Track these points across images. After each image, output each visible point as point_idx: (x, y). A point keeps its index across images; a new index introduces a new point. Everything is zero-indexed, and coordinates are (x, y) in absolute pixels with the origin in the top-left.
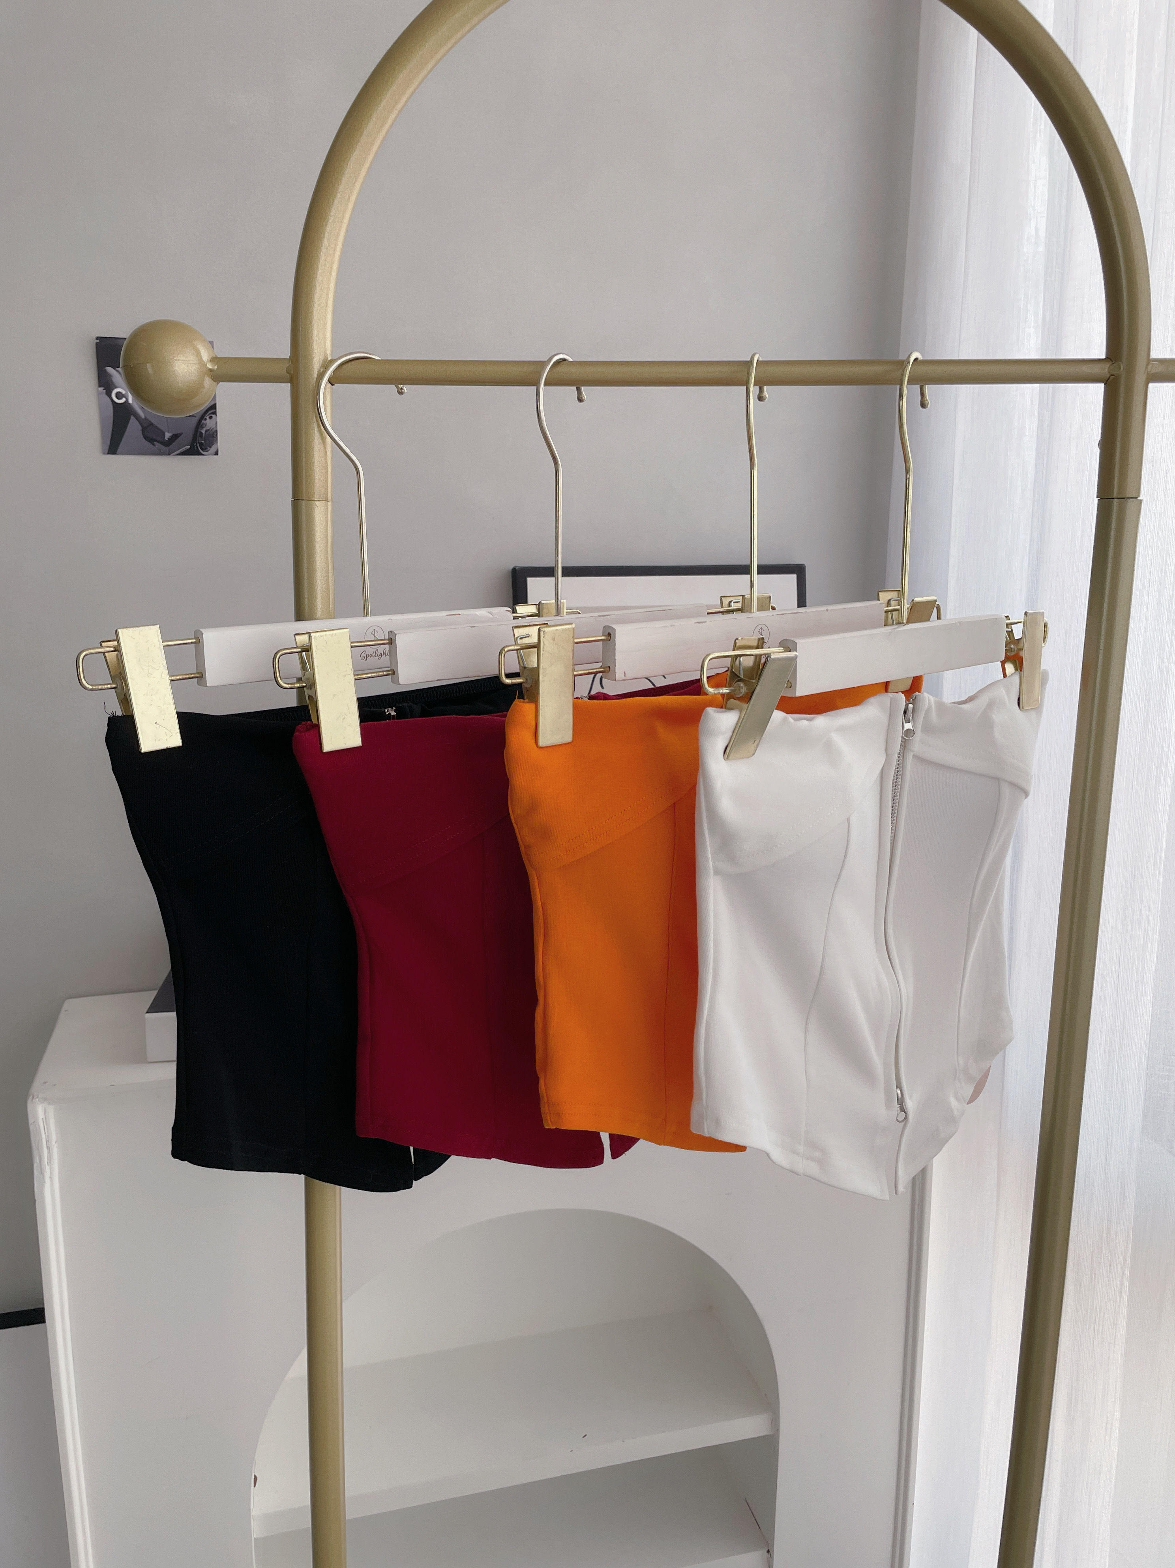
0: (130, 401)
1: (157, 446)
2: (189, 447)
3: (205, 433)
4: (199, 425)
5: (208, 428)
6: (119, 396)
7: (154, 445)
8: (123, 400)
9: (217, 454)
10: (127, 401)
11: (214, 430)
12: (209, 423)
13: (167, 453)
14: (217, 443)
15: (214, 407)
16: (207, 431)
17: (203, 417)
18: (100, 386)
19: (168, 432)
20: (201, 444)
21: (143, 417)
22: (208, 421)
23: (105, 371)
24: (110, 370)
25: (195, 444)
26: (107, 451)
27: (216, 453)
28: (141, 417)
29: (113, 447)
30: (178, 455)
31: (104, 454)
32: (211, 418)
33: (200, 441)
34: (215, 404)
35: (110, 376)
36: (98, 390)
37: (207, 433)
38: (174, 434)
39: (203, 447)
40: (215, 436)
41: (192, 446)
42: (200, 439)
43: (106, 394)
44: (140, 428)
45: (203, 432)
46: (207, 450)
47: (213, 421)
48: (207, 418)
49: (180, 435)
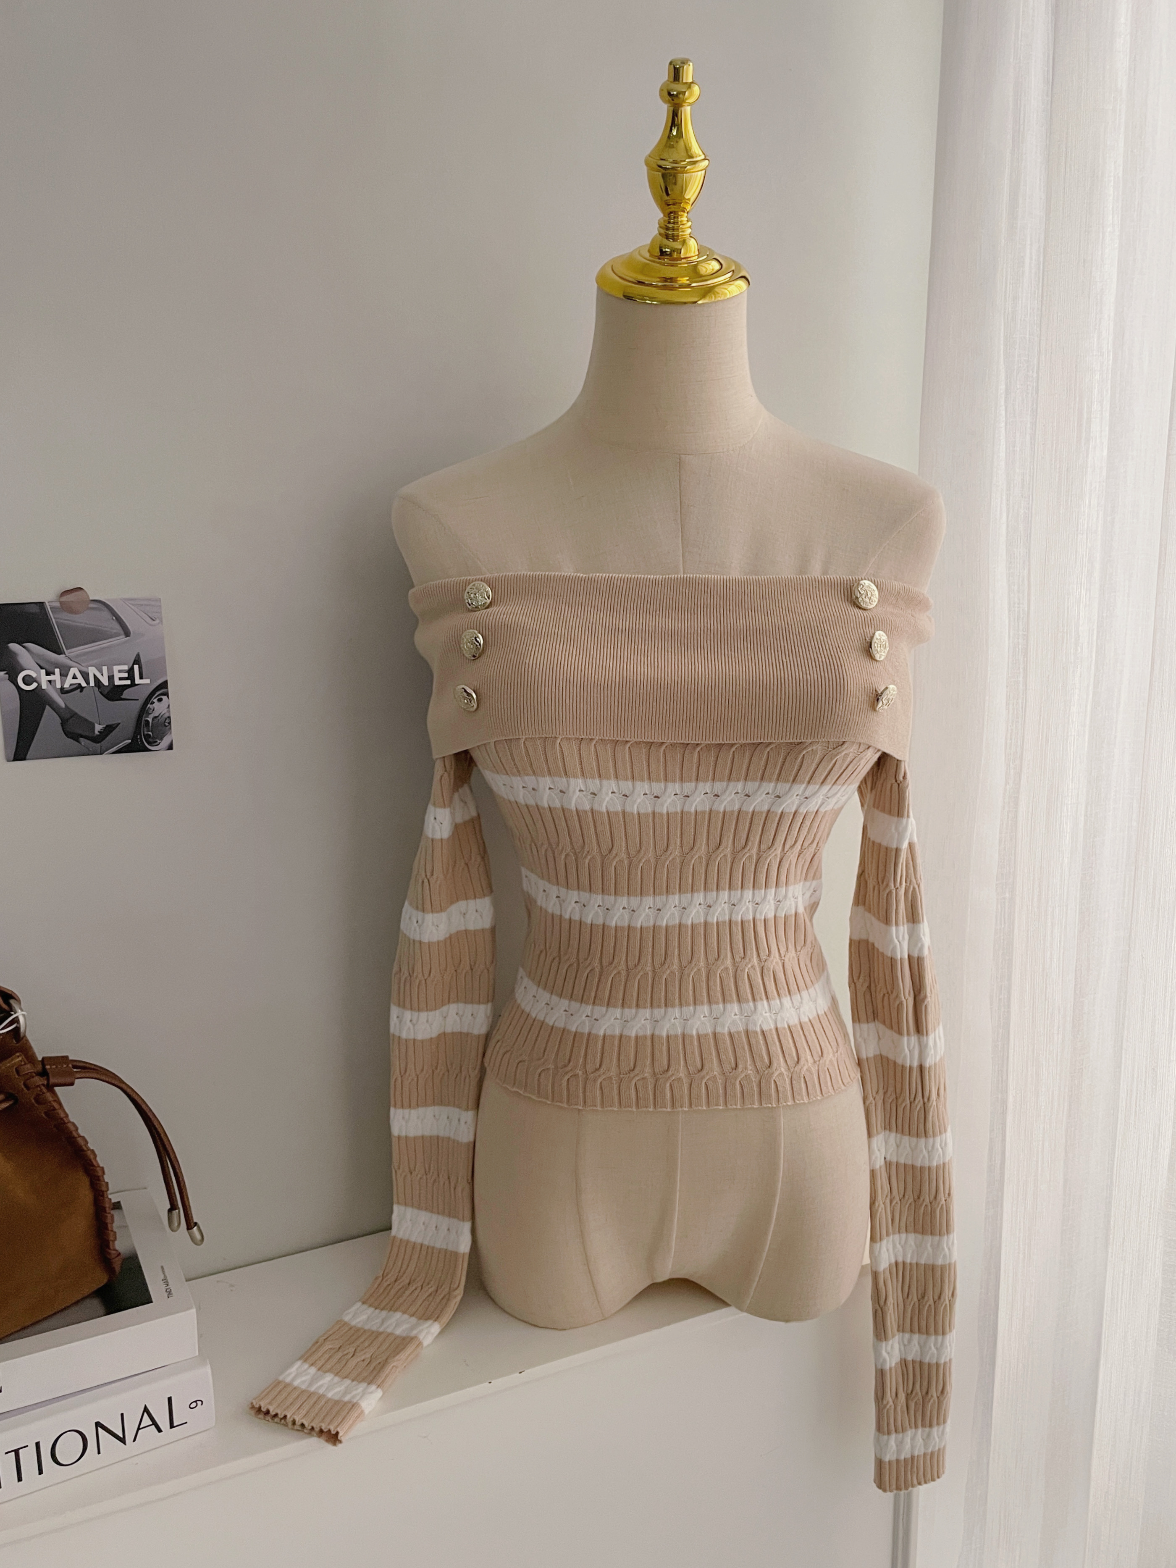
0: (44, 686)
1: (83, 744)
2: (130, 741)
3: (153, 719)
4: (144, 710)
5: (157, 715)
6: (28, 680)
7: (79, 743)
8: (35, 685)
9: (172, 748)
10: (39, 686)
11: (167, 715)
12: (157, 707)
13: (99, 751)
14: (171, 733)
15: (164, 685)
16: (156, 717)
17: (148, 700)
19: (100, 724)
20: (147, 737)
21: (63, 706)
22: (156, 704)
23: (9, 647)
24: (14, 646)
25: (139, 737)
26: (12, 758)
27: (170, 747)
28: (59, 706)
29: (20, 752)
30: (113, 753)
31: (8, 761)
32: (160, 700)
33: (146, 733)
34: (166, 682)
35: (14, 653)
37: (156, 720)
38: (107, 726)
39: (151, 740)
40: (167, 724)
41: (134, 739)
42: (145, 729)
43: (10, 678)
44: (58, 721)
45: (151, 722)
46: (156, 744)
47: (163, 704)
48: (156, 700)
49: (116, 727)
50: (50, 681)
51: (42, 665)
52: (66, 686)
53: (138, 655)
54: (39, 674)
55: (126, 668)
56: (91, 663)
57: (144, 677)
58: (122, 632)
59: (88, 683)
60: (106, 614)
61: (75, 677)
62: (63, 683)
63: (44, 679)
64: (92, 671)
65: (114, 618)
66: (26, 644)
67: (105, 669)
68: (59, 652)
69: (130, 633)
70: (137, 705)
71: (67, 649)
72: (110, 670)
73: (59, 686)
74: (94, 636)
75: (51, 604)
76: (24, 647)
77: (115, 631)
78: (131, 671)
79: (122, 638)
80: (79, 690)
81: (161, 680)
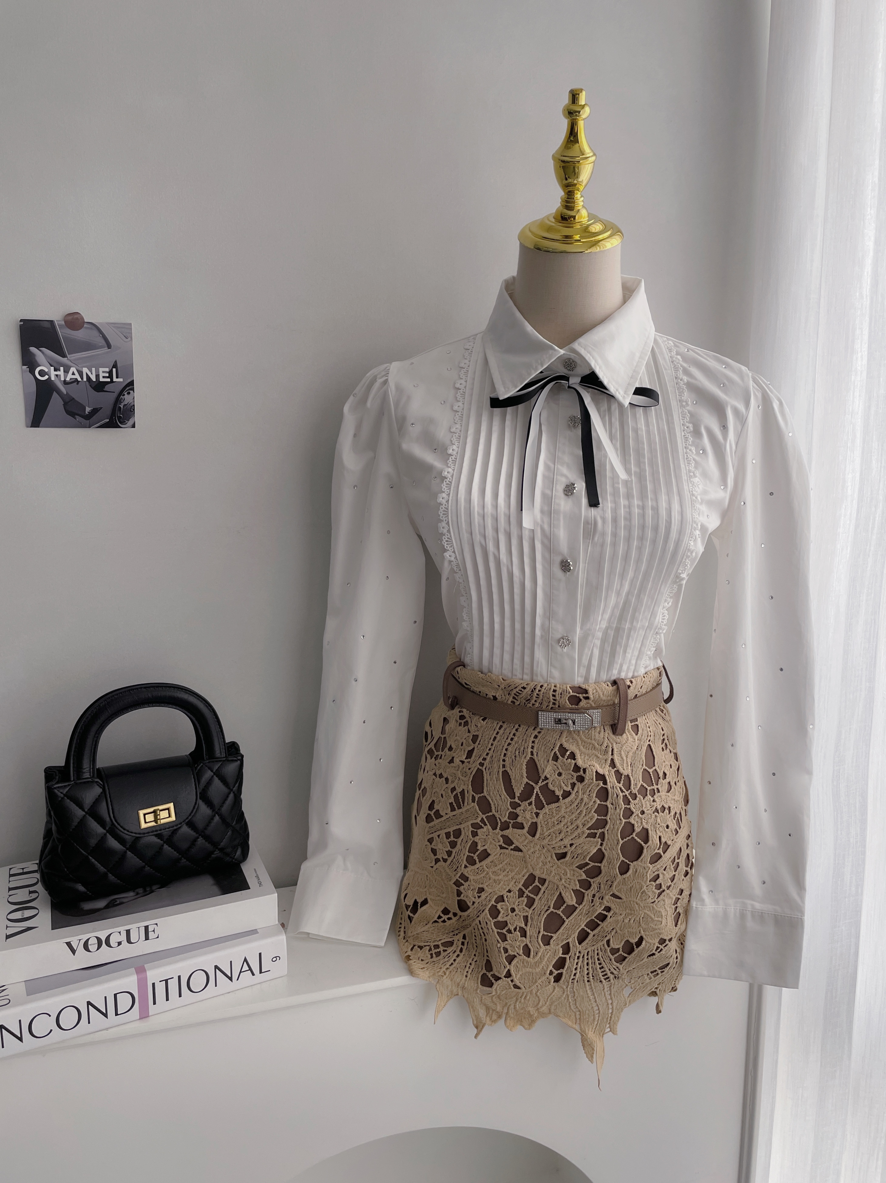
0: (53, 378)
1: (77, 420)
2: (108, 420)
3: (124, 407)
4: (118, 400)
5: (126, 403)
6: (42, 373)
7: (75, 419)
8: (46, 377)
9: (135, 427)
10: (50, 378)
11: (132, 404)
12: (127, 398)
13: (86, 426)
14: (135, 416)
15: (132, 383)
16: (125, 405)
17: (121, 393)
18: (24, 365)
19: (89, 407)
20: (119, 418)
21: (65, 393)
22: (126, 396)
23: (29, 349)
24: (34, 349)
25: (114, 418)
26: (30, 425)
27: (133, 426)
28: (63, 393)
29: (36, 421)
30: (97, 428)
31: (27, 427)
32: (129, 393)
33: (119, 415)
34: (133, 381)
35: (33, 355)
38: (94, 409)
39: (121, 420)
40: (132, 410)
41: (111, 418)
42: (118, 413)
43: (31, 371)
44: (62, 403)
45: (122, 408)
46: (125, 423)
47: (130, 396)
48: (126, 393)
49: (100, 410)
50: (57, 375)
51: (52, 364)
53: (116, 362)
54: (50, 370)
55: (107, 370)
56: (85, 365)
57: (119, 377)
58: (106, 346)
60: (95, 333)
64: (85, 370)
65: (101, 335)
66: (41, 349)
67: (94, 369)
68: (64, 356)
69: (111, 346)
71: (69, 354)
72: (97, 371)
74: (88, 346)
75: (60, 323)
76: (39, 350)
77: (101, 344)
79: (106, 350)
81: (129, 381)
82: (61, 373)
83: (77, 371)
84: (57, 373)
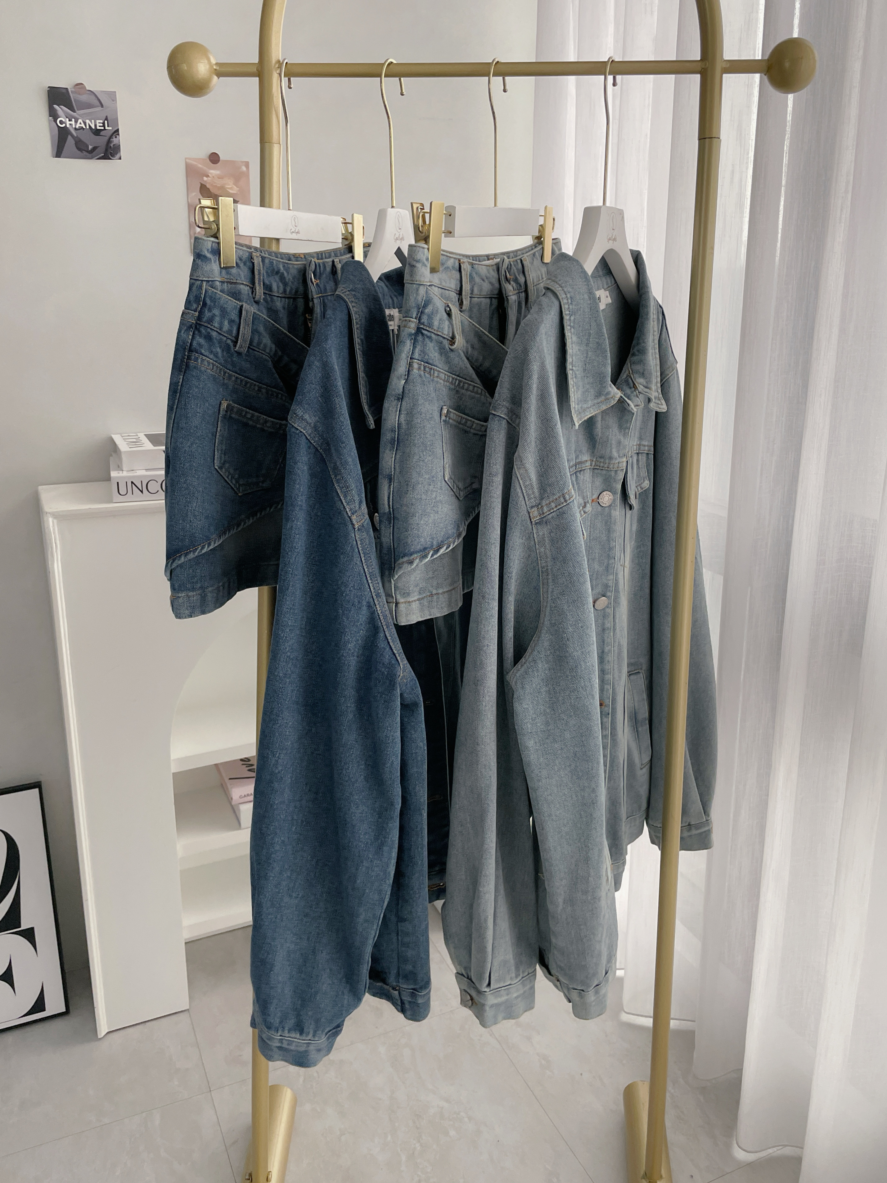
0: (68, 126)
1: (84, 154)
2: (103, 154)
4: (109, 141)
6: (61, 122)
7: (82, 153)
8: (63, 125)
10: (66, 126)
11: (118, 145)
12: (115, 140)
13: (92, 157)
14: (121, 152)
15: (118, 130)
16: (114, 145)
17: (111, 137)
18: (50, 116)
19: (91, 147)
20: (111, 153)
21: (77, 135)
22: (114, 139)
23: (53, 106)
24: (55, 106)
25: (107, 153)
27: (120, 158)
28: (75, 135)
29: (58, 154)
30: (98, 159)
31: (54, 157)
32: (116, 137)
33: (110, 151)
35: (56, 110)
36: (49, 119)
38: (94, 147)
39: (112, 155)
40: (119, 148)
41: (105, 153)
43: (54, 121)
44: (74, 142)
45: (112, 146)
46: (114, 156)
47: (117, 139)
48: (114, 137)
49: (98, 147)
50: (70, 124)
51: (68, 117)
52: (77, 127)
53: (107, 116)
54: (66, 120)
55: (101, 121)
56: (88, 118)
57: (109, 125)
58: (100, 106)
59: (86, 126)
60: (93, 97)
61: (80, 124)
62: (76, 125)
63: (68, 123)
64: (88, 121)
65: (97, 99)
66: (59, 106)
67: (93, 121)
68: (74, 111)
69: (103, 106)
70: (107, 138)
71: (77, 110)
72: (95, 122)
73: (74, 127)
74: (89, 106)
75: (70, 89)
77: (97, 105)
78: (104, 123)
79: (100, 108)
80: (82, 130)
81: (116, 129)
82: (73, 122)
83: (83, 122)
84: (71, 122)
